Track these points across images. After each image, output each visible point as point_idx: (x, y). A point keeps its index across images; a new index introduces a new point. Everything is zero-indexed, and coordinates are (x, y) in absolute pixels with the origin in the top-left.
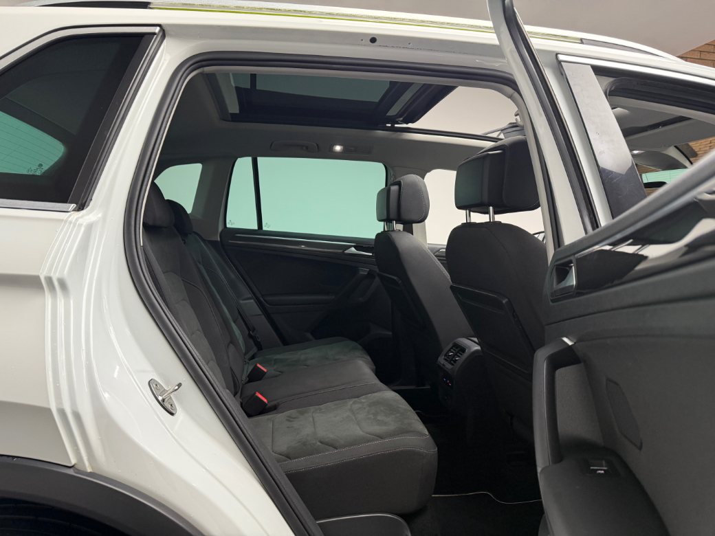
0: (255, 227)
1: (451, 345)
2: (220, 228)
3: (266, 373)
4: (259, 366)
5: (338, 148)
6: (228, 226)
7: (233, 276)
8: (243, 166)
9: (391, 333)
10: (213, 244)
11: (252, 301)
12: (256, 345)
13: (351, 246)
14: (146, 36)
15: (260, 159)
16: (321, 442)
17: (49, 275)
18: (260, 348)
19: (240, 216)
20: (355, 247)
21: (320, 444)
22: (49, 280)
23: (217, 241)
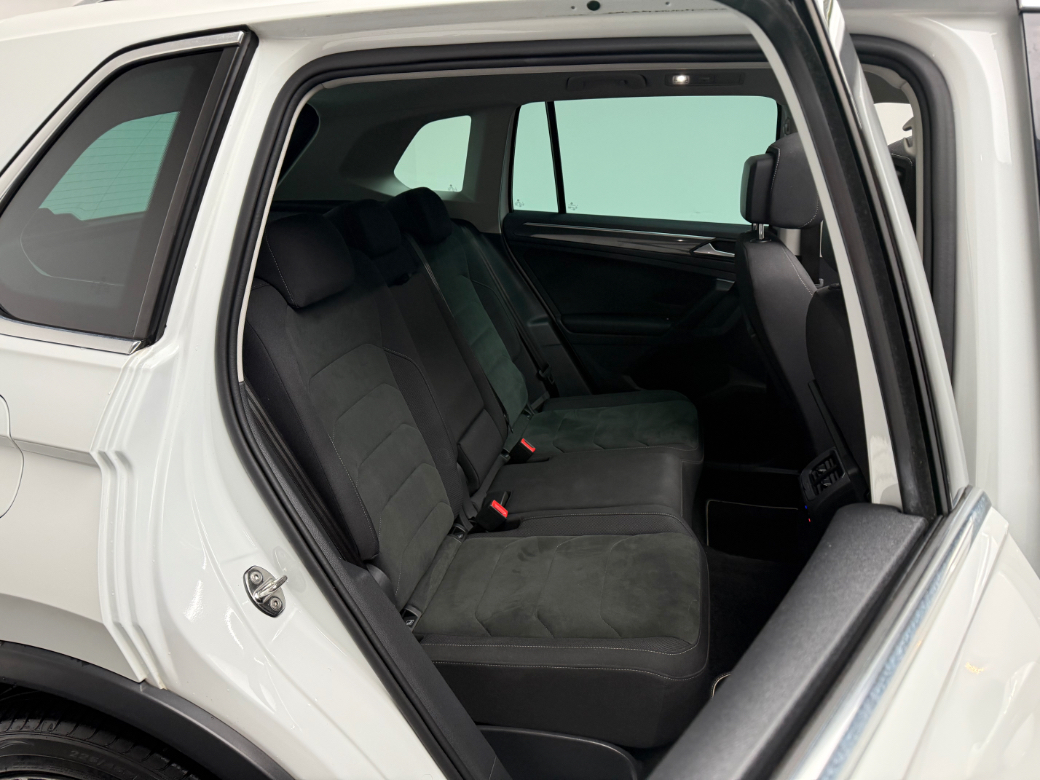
0: (555, 209)
1: (826, 454)
2: (503, 213)
3: (532, 454)
4: (523, 442)
5: (681, 79)
6: (516, 207)
7: (519, 286)
8: (532, 115)
9: (764, 386)
10: (493, 239)
11: (546, 324)
12: (547, 389)
13: (705, 243)
14: (225, 50)
15: (557, 104)
16: (539, 617)
17: (102, 450)
18: (554, 392)
19: (531, 192)
20: (713, 243)
21: (534, 618)
22: (104, 456)
23: (498, 235)
